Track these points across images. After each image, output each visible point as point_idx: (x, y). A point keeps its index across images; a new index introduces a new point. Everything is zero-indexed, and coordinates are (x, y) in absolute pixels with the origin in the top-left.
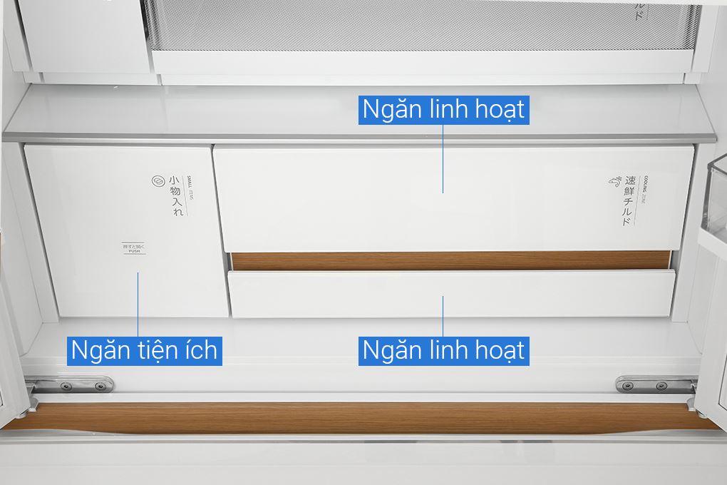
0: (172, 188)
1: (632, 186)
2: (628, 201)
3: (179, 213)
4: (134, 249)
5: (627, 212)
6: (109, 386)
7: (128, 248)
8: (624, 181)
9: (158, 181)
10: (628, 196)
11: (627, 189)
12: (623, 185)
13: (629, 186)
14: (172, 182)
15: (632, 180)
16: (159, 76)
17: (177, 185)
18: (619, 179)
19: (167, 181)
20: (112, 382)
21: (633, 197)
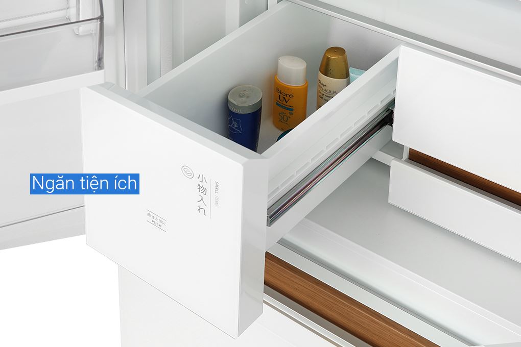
0: (199, 185)
3: (202, 210)
19: (196, 176)
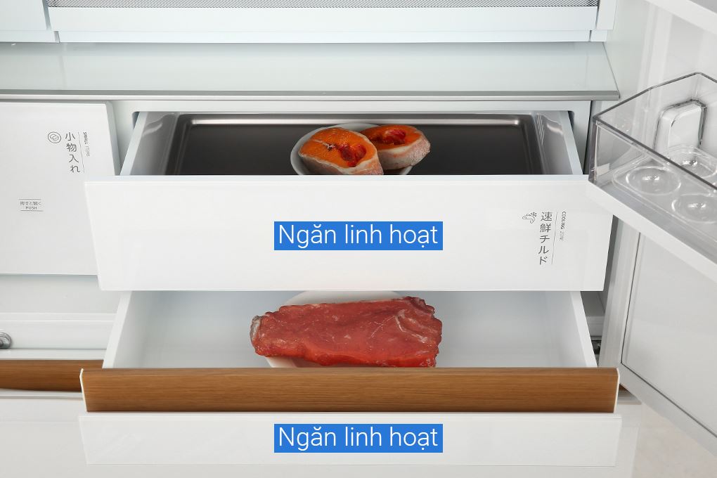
0: (68, 145)
1: (548, 223)
2: (545, 238)
3: (75, 169)
4: (31, 206)
5: (543, 250)
6: (7, 342)
7: (25, 205)
8: (539, 218)
9: (53, 137)
10: (545, 233)
11: (542, 226)
12: (538, 221)
13: (544, 222)
14: (68, 138)
15: (548, 216)
16: (57, 33)
17: (73, 141)
18: (534, 214)
19: (63, 136)
20: (10, 339)
21: (550, 234)
